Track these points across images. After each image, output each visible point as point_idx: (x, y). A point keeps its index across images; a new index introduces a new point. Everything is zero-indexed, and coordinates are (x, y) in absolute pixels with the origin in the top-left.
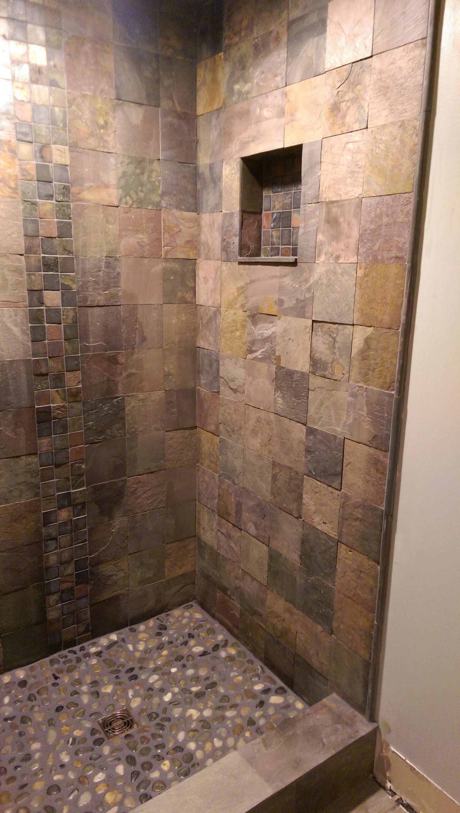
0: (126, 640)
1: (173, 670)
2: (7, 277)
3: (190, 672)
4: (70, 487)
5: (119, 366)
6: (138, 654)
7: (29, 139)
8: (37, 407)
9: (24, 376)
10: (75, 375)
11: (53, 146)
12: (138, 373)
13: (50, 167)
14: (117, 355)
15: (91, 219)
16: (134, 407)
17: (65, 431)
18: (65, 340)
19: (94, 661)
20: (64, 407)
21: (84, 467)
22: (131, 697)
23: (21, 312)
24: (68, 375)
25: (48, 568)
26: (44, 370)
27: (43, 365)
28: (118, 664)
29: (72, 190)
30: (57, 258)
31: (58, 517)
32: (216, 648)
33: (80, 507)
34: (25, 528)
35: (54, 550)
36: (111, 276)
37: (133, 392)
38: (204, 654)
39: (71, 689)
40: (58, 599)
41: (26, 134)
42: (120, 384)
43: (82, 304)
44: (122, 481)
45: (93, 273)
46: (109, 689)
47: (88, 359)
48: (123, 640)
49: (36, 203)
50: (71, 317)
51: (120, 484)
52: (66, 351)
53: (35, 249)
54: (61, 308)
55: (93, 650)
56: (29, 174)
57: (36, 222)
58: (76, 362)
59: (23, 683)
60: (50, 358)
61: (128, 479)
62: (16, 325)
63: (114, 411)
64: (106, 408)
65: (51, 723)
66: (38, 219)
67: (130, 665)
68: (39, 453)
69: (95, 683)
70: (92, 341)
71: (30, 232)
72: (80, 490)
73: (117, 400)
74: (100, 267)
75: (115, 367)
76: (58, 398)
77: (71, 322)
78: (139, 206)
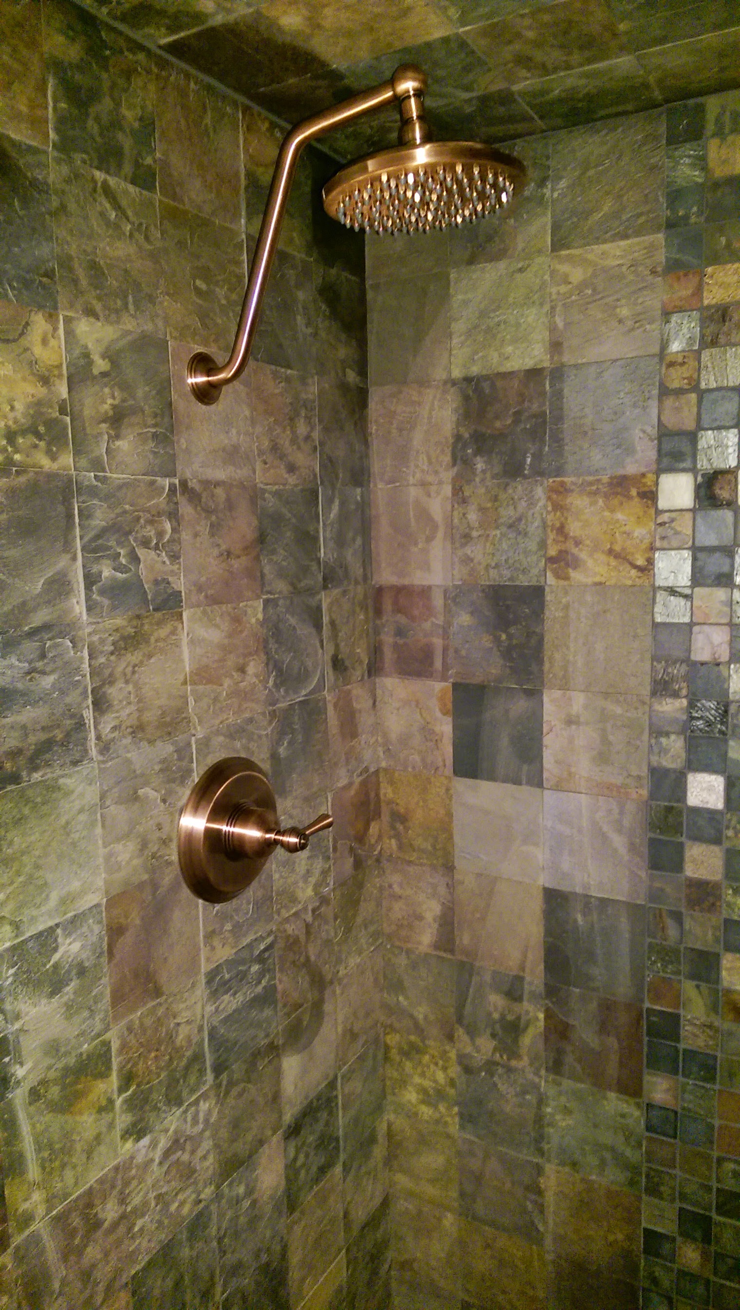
2: (612, 738)
4: (712, 1206)
7: (686, 466)
8: (648, 1005)
9: (630, 936)
17: (710, 1078)
20: (710, 1025)
23: (631, 809)
24: (728, 961)
26: (672, 936)
27: (672, 924)
31: (677, 1253)
34: (605, 1238)
41: (678, 456)
52: (728, 905)
53: (676, 687)
54: (724, 811)
56: (677, 534)
57: (682, 630)
60: (687, 911)
62: (620, 832)
68: (645, 1100)
71: (669, 651)
72: (734, 1225)
76: (698, 1003)
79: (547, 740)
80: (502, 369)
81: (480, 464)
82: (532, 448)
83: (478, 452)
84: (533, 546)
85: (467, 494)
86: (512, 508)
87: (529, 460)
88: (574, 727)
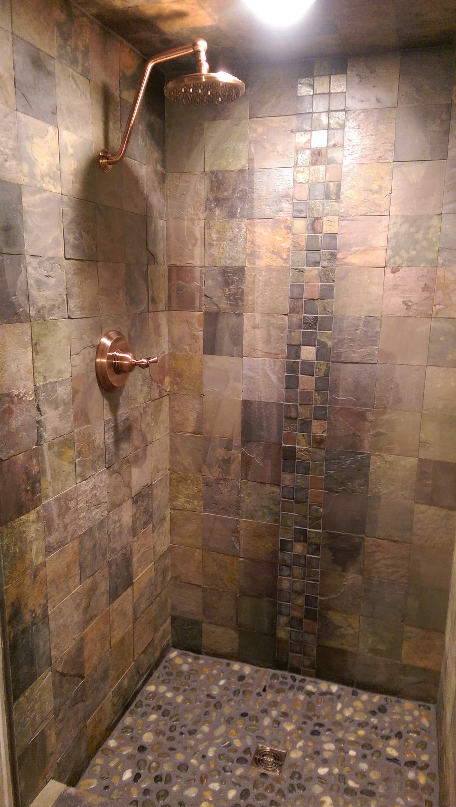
0: (341, 699)
1: (352, 753)
2: (272, 333)
3: (364, 766)
4: (307, 525)
5: (367, 423)
6: (339, 717)
7: (304, 215)
8: (283, 445)
9: (276, 416)
10: (321, 424)
11: (325, 219)
12: (386, 434)
13: (320, 237)
14: (366, 412)
15: (354, 281)
16: (379, 467)
17: (307, 472)
18: (315, 391)
19: (302, 697)
20: (307, 450)
21: (322, 511)
22: (298, 747)
23: (279, 363)
24: (315, 423)
25: (280, 591)
26: (293, 415)
27: (293, 410)
28: (316, 713)
29: (338, 256)
30: (317, 317)
31: (293, 548)
32: (411, 764)
33: (314, 547)
34: (265, 546)
35: (287, 576)
36: (369, 334)
37: (381, 452)
38: (394, 760)
39: (265, 706)
40: (287, 622)
41: (301, 211)
42: (366, 441)
43: (335, 360)
44: (359, 538)
45: (349, 331)
46: (289, 727)
47: (335, 412)
48: (339, 697)
49: (302, 270)
50: (323, 371)
51: (357, 540)
52: (315, 400)
53: (298, 310)
54: (315, 361)
55: (309, 687)
56: (300, 245)
57: (301, 286)
58: (323, 412)
59: (242, 678)
60: (300, 404)
61: (366, 538)
62: (274, 373)
63: (357, 466)
64: (349, 461)
65: (229, 720)
66: (304, 284)
67: (326, 721)
68: (282, 485)
69: (285, 715)
70: (342, 395)
71: (295, 295)
72: (316, 532)
73: (361, 456)
74: (358, 326)
75: (362, 423)
76: (303, 441)
77: (323, 375)
78: (409, 264)
79: (245, 335)
80: (227, 169)
81: (217, 212)
82: (240, 205)
83: (217, 206)
84: (240, 249)
85: (211, 225)
86: (231, 232)
87: (239, 210)
88: (256, 329)
